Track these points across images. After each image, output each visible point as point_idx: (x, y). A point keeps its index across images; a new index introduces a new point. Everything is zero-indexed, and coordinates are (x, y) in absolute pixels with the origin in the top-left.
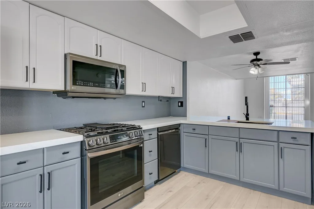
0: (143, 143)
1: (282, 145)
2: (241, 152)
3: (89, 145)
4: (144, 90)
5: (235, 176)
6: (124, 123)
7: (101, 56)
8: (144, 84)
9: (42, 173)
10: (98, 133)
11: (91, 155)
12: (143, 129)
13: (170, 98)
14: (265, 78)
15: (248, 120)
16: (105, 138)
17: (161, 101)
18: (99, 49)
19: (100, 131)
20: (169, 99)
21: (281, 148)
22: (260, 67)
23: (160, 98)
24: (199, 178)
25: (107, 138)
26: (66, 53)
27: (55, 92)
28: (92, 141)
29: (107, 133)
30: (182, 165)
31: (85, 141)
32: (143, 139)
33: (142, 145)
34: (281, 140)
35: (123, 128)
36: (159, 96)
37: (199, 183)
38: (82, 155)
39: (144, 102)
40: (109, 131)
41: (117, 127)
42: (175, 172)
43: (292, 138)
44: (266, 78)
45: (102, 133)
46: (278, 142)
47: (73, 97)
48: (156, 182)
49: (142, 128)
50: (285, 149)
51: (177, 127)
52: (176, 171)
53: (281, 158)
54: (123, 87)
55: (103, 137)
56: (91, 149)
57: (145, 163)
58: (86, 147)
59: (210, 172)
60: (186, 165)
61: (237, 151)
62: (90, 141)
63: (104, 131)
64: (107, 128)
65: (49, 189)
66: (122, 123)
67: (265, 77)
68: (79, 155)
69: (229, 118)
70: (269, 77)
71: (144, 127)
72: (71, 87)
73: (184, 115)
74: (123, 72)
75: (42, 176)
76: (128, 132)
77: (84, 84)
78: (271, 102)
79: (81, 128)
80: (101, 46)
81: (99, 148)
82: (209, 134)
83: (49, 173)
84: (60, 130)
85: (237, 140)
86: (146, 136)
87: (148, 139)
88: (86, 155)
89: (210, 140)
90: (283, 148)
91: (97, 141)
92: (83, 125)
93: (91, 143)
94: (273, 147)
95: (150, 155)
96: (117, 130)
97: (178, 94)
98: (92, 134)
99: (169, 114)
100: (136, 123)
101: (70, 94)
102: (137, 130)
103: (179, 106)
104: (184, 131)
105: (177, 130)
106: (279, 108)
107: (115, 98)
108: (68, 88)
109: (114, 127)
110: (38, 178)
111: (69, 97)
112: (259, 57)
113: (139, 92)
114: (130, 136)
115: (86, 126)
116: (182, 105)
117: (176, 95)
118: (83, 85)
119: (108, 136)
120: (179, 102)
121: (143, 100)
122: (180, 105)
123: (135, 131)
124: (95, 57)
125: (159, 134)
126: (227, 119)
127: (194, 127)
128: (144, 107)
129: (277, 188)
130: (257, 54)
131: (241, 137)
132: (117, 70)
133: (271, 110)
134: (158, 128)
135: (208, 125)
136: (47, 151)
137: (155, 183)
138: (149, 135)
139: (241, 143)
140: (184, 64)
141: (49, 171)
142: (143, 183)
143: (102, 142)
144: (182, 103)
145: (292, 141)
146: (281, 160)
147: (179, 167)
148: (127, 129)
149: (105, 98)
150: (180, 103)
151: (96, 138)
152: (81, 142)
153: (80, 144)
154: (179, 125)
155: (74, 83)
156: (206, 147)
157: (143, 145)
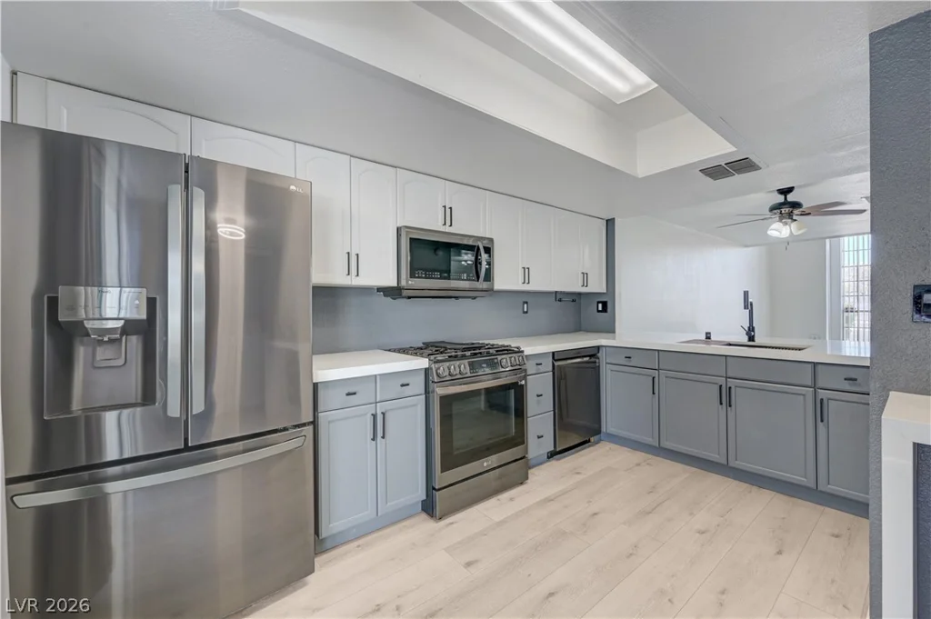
0: (525, 378)
1: (822, 394)
2: (730, 406)
3: (438, 375)
4: (527, 281)
5: (718, 457)
6: (491, 342)
7: (451, 225)
8: (526, 270)
9: (374, 412)
10: (449, 357)
11: (441, 391)
12: (526, 353)
13: (580, 294)
14: (828, 241)
15: (753, 341)
16: (462, 366)
17: (560, 300)
18: (448, 212)
19: (453, 354)
20: (576, 297)
21: (822, 400)
22: (795, 220)
23: (559, 296)
24: (639, 456)
25: (464, 366)
26: (399, 225)
27: (380, 289)
28: (443, 369)
29: (464, 357)
30: (603, 429)
31: (431, 369)
32: (526, 371)
33: (523, 382)
34: (820, 384)
35: (491, 351)
36: (556, 292)
37: (638, 465)
38: (427, 392)
39: (527, 303)
40: (468, 353)
41: (480, 348)
42: (589, 441)
43: (845, 379)
44: (832, 239)
45: (456, 356)
46: (814, 387)
47: (409, 298)
48: (552, 455)
49: (523, 352)
50: (831, 403)
51: (593, 353)
52: (592, 439)
53: (822, 421)
54: (488, 277)
55: (458, 363)
56: (442, 381)
57: (529, 415)
58: (433, 378)
59: (662, 445)
60: (613, 429)
61: (721, 404)
62: (439, 368)
63: (460, 353)
64: (465, 350)
65: (383, 437)
66: (486, 342)
67: (829, 238)
68: (422, 390)
69: (708, 336)
70: (842, 239)
71: (528, 350)
72: (407, 282)
73: (610, 329)
74: (488, 250)
75: (374, 416)
76: (499, 357)
77: (426, 274)
78: (847, 298)
79: (421, 349)
80: (451, 208)
81: (453, 380)
82: (661, 367)
83: (383, 414)
84: (389, 350)
85: (722, 381)
86: (530, 367)
87: (534, 372)
88: (433, 392)
89: (663, 379)
90: (825, 401)
91: (449, 369)
92: (424, 344)
93: (440, 371)
94: (802, 397)
95: (538, 402)
96: (480, 353)
97: (597, 285)
98: (440, 357)
99: (578, 328)
100: (513, 343)
101: (405, 293)
102: (514, 355)
103: (599, 311)
104: (608, 361)
105: (593, 360)
107: (475, 298)
108: (403, 283)
109: (475, 349)
110: (369, 420)
111: (405, 297)
113: (518, 285)
114: (503, 364)
115: (427, 345)
116: (605, 309)
117: (591, 288)
118: (426, 278)
119: (466, 362)
120: (598, 302)
121: (525, 300)
122: (600, 308)
123: (510, 355)
124: (442, 229)
125: (556, 364)
126: (703, 337)
127: (629, 353)
128: (527, 312)
129: (812, 485)
131: (730, 374)
132: (478, 247)
133: (847, 318)
134: (553, 353)
135: (658, 351)
136: (380, 379)
137: (549, 458)
138: (537, 364)
139: (730, 388)
140: (610, 223)
141: (383, 411)
142: (526, 451)
143: (447, 373)
144: (605, 304)
145: (847, 386)
146: (820, 425)
147: (598, 431)
148: (497, 351)
149: (456, 298)
150: (600, 305)
151: (448, 364)
152: (426, 369)
153: (423, 372)
154: (598, 348)
155: (412, 276)
156: (654, 393)
157: (526, 382)
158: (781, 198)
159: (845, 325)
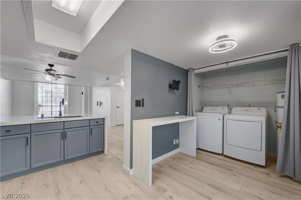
2: (66, 139)
5: (60, 159)
15: (61, 115)
21: (91, 129)
22: (54, 76)
43: (96, 122)
46: (89, 126)
53: (91, 134)
61: (62, 139)
67: (35, 82)
69: (43, 116)
70: (38, 83)
82: (32, 132)
85: (62, 131)
89: (33, 137)
94: (87, 129)
106: (45, 107)
112: (53, 68)
129: (89, 153)
130: (51, 66)
135: (31, 124)
139: (66, 132)
156: (27, 145)
158: (49, 68)
159: (39, 110)
